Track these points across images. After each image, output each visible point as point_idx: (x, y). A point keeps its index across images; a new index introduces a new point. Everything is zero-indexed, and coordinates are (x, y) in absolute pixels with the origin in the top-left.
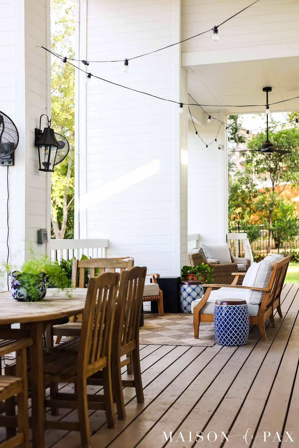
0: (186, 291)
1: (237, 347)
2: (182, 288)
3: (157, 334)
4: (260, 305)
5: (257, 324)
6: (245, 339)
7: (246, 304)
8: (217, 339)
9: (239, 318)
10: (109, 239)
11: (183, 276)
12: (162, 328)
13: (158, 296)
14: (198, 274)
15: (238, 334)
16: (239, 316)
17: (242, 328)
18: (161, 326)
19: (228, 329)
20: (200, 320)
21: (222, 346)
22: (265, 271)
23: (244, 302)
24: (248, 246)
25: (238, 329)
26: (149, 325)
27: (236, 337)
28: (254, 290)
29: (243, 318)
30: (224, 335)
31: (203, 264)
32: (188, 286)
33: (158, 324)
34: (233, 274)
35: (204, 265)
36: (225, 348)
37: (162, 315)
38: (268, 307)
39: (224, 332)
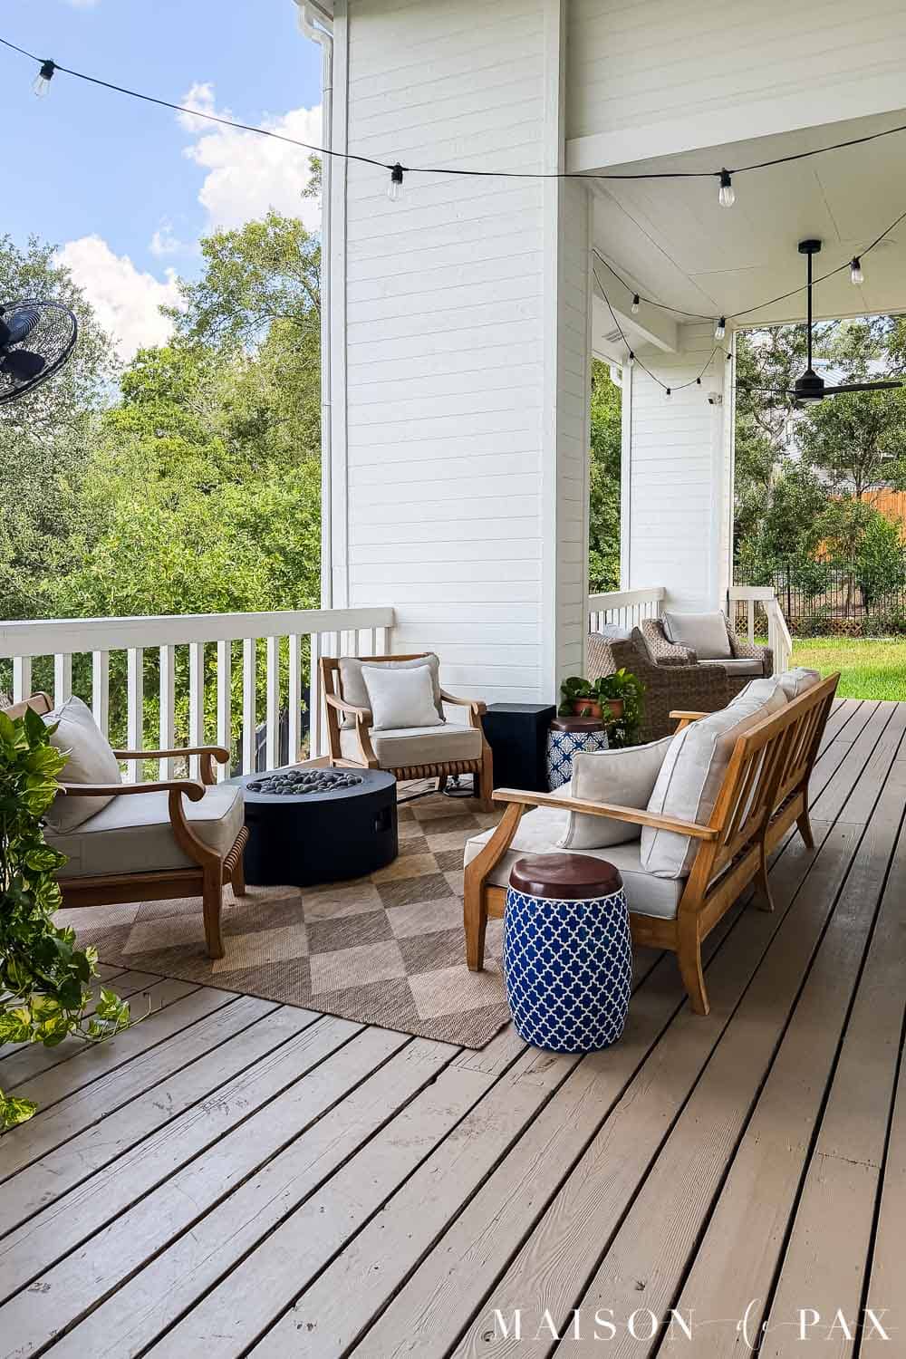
3: (382, 921)
4: (684, 880)
5: (673, 948)
6: (606, 1029)
7: (620, 886)
11: (564, 703)
13: (479, 762)
14: (603, 699)
15: (578, 1012)
16: (583, 943)
17: (594, 989)
18: (440, 866)
19: (541, 988)
20: (485, 914)
23: (615, 880)
25: (577, 990)
26: (414, 859)
27: (569, 1023)
31: (622, 672)
32: (566, 735)
33: (441, 857)
34: (674, 714)
35: (624, 674)
36: (525, 1062)
37: (489, 811)
39: (526, 997)
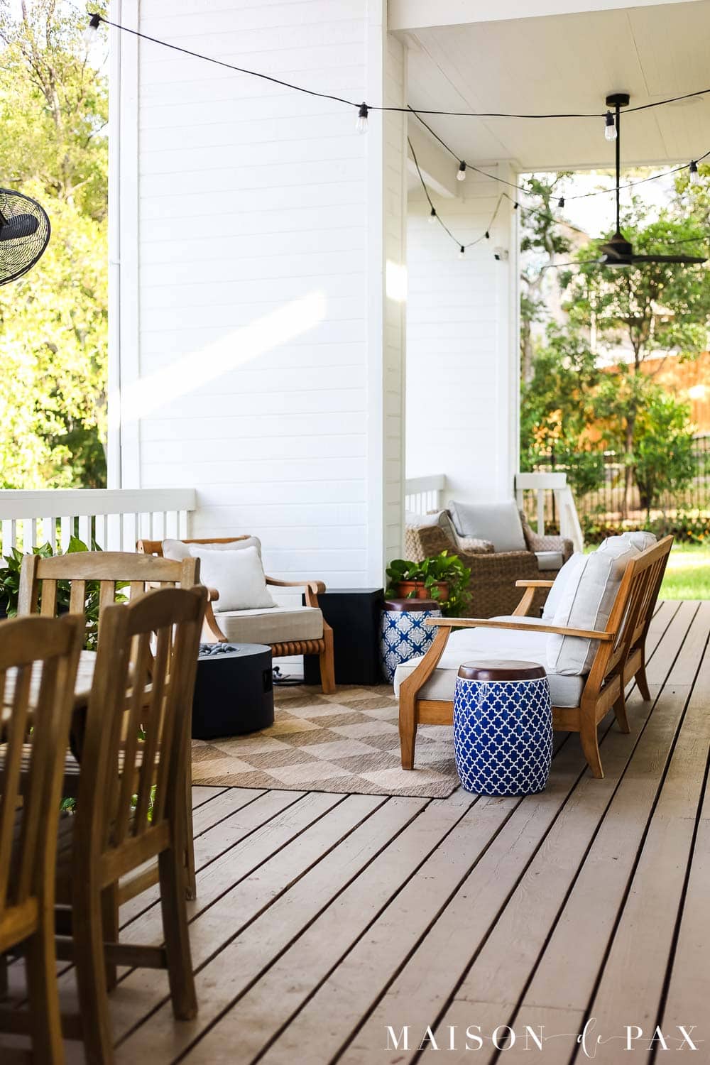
0: (395, 628)
1: (516, 800)
2: (385, 619)
3: (302, 753)
4: (584, 676)
5: (576, 730)
6: (539, 778)
7: (544, 675)
8: (462, 775)
9: (524, 717)
10: (200, 489)
11: (391, 586)
12: (322, 733)
13: (321, 642)
14: (431, 581)
15: (520, 764)
16: (524, 712)
17: (532, 746)
18: (320, 725)
19: (493, 748)
20: (417, 720)
21: (474, 797)
22: (598, 583)
23: (540, 672)
24: (568, 507)
25: (520, 747)
26: (289, 722)
27: (514, 772)
28: (569, 636)
29: (536, 717)
30: (480, 764)
31: (444, 554)
32: (402, 615)
33: (313, 720)
34: (519, 583)
35: (448, 556)
36: (483, 801)
37: (331, 692)
38: (609, 678)
39: (480, 757)
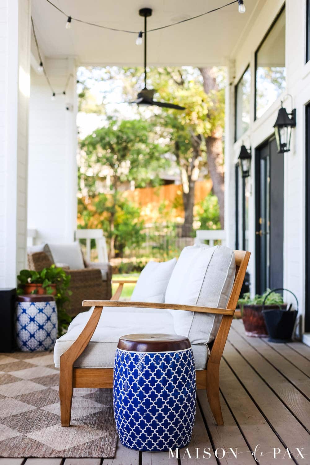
2: (19, 308)
4: (210, 345)
5: (204, 388)
7: (190, 345)
8: (123, 434)
9: (179, 382)
14: (48, 283)
15: (176, 423)
22: (222, 270)
23: (186, 342)
28: (198, 312)
29: (188, 381)
32: (31, 305)
39: (142, 418)
